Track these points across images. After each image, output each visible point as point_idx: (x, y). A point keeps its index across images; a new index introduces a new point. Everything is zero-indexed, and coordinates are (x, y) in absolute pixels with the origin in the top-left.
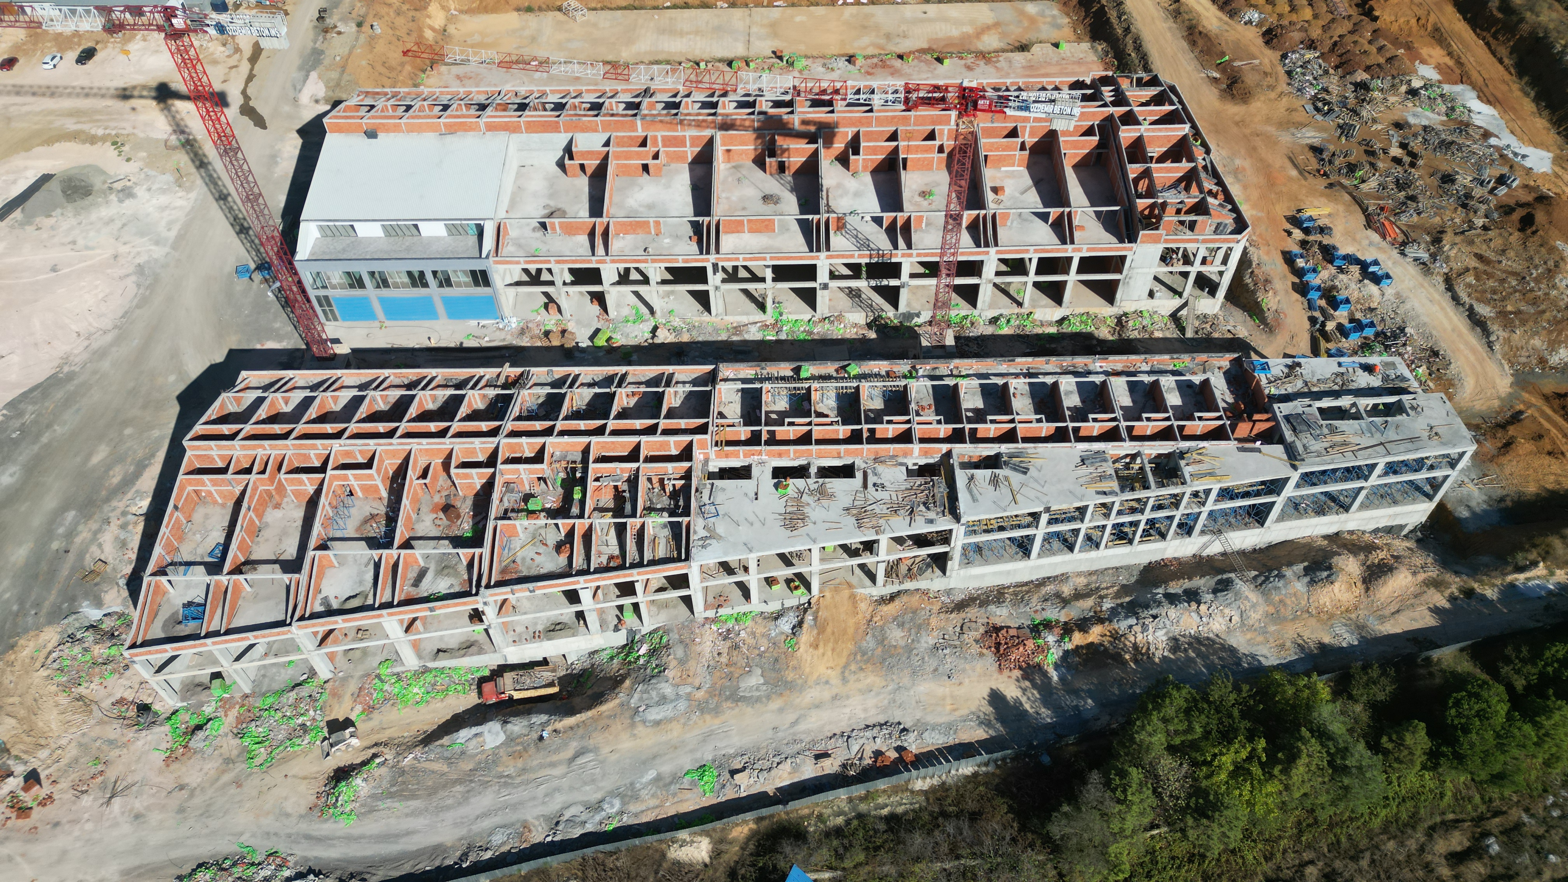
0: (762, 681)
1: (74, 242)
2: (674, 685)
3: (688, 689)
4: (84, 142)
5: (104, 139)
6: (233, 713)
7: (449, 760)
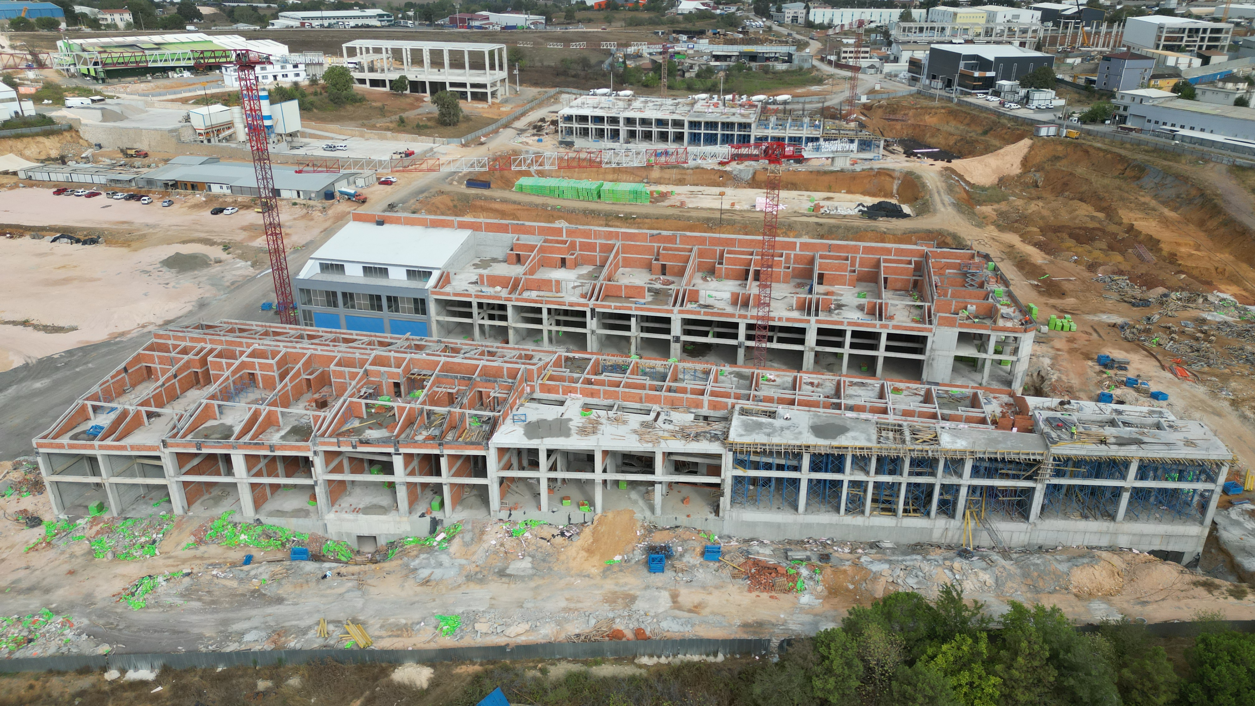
0: (530, 565)
1: (167, 284)
2: (451, 558)
3: (463, 562)
4: (206, 244)
5: (219, 244)
6: (95, 529)
7: (241, 581)
